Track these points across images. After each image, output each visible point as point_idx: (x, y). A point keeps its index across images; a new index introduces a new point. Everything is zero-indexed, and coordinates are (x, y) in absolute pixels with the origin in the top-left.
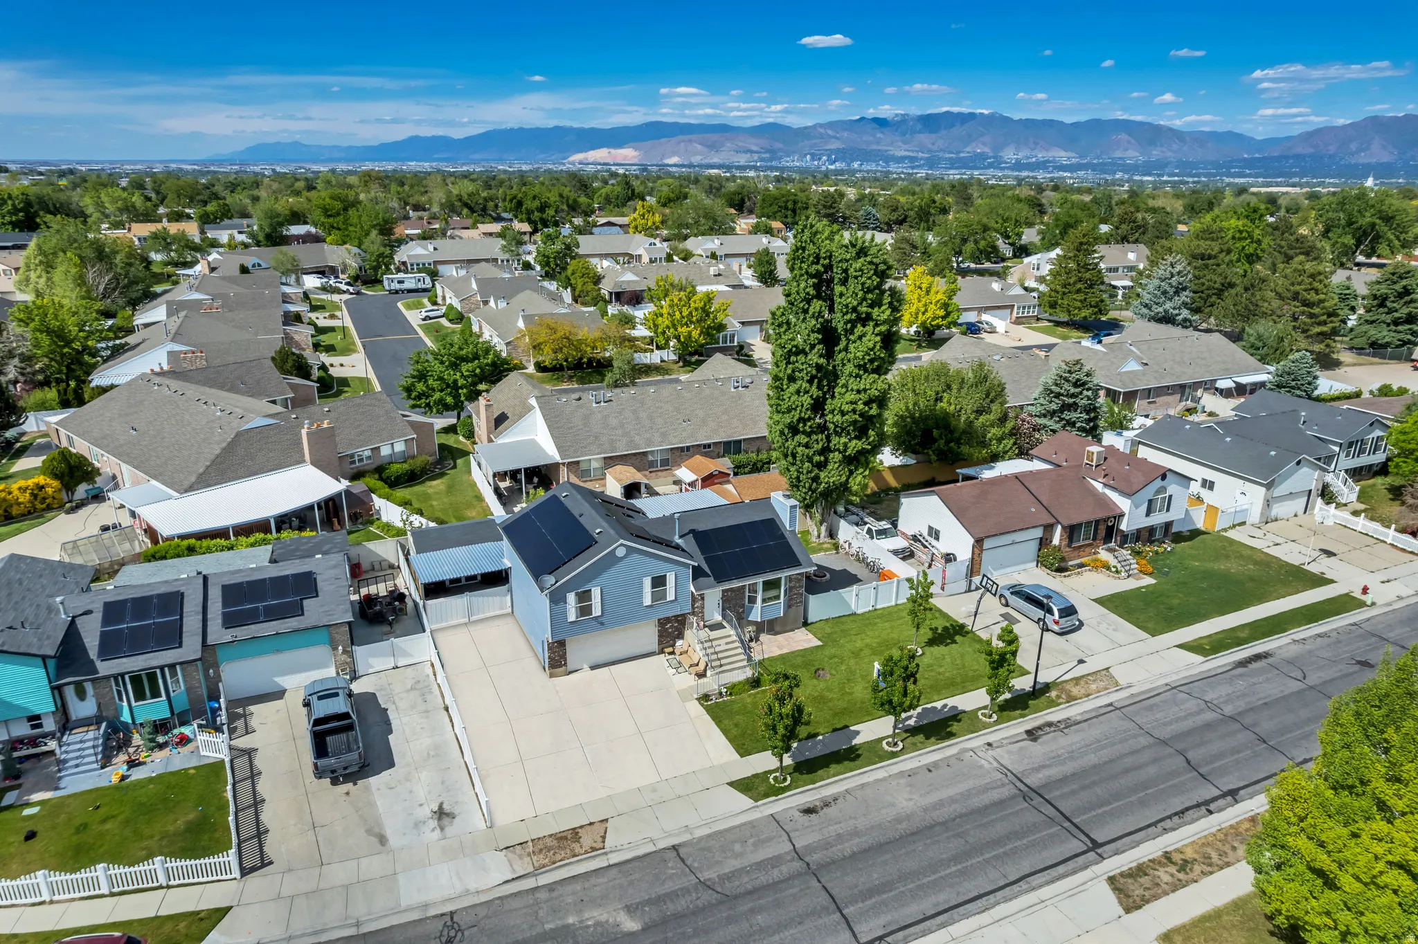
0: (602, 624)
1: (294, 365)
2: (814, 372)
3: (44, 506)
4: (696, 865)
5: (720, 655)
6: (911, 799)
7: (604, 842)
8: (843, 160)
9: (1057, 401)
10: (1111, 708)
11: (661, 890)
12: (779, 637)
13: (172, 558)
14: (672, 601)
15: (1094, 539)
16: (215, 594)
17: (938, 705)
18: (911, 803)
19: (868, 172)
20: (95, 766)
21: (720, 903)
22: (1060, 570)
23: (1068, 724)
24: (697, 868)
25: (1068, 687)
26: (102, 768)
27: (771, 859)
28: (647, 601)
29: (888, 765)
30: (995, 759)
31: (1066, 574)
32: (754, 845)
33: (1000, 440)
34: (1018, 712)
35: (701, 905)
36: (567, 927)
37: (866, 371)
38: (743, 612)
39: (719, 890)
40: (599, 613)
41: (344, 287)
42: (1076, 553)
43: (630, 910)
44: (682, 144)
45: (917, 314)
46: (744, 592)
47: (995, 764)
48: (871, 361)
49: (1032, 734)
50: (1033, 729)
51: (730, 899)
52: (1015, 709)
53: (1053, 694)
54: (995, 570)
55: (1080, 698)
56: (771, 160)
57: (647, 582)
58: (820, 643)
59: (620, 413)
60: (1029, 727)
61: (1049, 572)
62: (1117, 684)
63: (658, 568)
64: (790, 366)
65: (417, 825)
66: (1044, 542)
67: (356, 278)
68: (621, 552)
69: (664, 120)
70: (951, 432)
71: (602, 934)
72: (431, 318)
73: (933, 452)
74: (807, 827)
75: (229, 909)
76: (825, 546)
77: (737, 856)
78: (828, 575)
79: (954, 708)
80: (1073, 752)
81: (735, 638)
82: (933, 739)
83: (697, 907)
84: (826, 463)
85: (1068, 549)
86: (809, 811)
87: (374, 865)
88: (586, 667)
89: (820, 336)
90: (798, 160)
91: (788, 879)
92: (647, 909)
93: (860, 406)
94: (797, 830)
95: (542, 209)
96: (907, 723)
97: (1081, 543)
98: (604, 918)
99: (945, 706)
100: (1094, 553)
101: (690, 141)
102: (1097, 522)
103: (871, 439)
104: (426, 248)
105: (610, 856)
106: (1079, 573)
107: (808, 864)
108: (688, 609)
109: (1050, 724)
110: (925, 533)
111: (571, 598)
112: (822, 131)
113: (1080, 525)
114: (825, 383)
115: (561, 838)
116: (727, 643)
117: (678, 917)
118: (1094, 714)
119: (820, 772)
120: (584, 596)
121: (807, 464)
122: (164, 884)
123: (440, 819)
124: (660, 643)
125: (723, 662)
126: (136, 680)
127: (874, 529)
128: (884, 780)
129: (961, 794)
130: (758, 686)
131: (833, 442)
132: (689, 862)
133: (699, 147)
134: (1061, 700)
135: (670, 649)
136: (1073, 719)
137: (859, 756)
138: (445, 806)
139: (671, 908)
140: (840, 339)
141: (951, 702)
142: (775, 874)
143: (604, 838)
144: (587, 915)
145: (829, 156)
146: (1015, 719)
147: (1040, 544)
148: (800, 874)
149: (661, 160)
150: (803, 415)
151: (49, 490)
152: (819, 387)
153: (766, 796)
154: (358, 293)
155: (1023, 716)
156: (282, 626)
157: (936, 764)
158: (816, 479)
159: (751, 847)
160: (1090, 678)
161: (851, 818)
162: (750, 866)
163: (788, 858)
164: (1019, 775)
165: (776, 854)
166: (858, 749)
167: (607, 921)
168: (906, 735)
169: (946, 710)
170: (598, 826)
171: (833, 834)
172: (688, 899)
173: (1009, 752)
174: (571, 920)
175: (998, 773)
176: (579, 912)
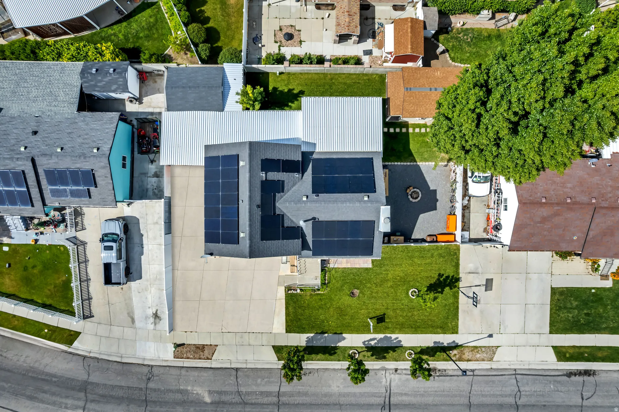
4: (240, 382)
6: (339, 387)
7: (212, 356)
10: (472, 373)
11: (224, 389)
17: (394, 336)
18: (338, 389)
21: (240, 403)
23: (442, 373)
24: (240, 384)
25: (466, 350)
27: (268, 392)
30: (391, 381)
32: (266, 382)
35: (233, 402)
36: (187, 390)
39: (243, 398)
43: (210, 392)
47: (388, 383)
51: (245, 404)
52: (427, 354)
53: (455, 352)
55: (464, 361)
58: (372, 266)
62: (492, 358)
65: (147, 318)
71: (197, 399)
75: (80, 333)
77: (257, 385)
78: (420, 197)
79: (401, 341)
80: (426, 392)
82: (374, 357)
83: (232, 402)
87: (128, 332)
91: (268, 404)
92: (215, 395)
96: (371, 342)
98: (200, 392)
99: (397, 338)
105: (212, 363)
107: (279, 401)
109: (433, 371)
115: (197, 348)
117: (224, 403)
119: (313, 356)
123: (155, 319)
128: (337, 371)
132: (239, 380)
134: (453, 358)
136: (446, 372)
137: (335, 353)
138: (158, 312)
139: (224, 398)
141: (401, 337)
142: (266, 400)
143: (213, 354)
144: (195, 388)
148: (274, 404)
159: (264, 383)
160: (483, 349)
161: (309, 385)
162: (259, 392)
163: (274, 395)
164: (392, 394)
165: (271, 391)
166: (338, 349)
167: (201, 394)
168: (364, 349)
169: (395, 341)
170: (213, 348)
171: (297, 391)
172: (231, 397)
173: (400, 379)
174: (189, 388)
175: (385, 389)
176: (193, 386)
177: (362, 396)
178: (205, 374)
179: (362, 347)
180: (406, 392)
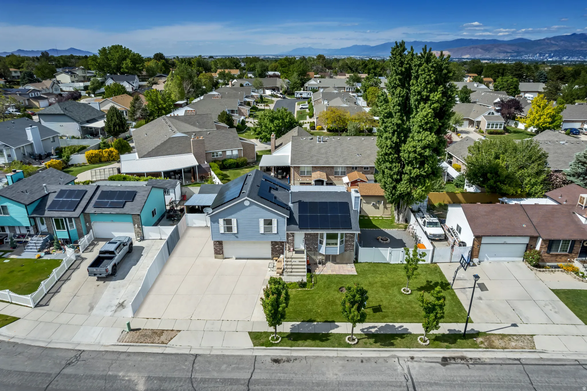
0: (237, 237)
1: (226, 119)
2: (396, 128)
3: (112, 159)
4: (197, 368)
5: (293, 267)
6: (336, 375)
7: (170, 341)
8: (558, 56)
9: (582, 167)
10: (518, 362)
11: (170, 375)
12: (337, 265)
13: (117, 180)
14: (275, 234)
15: (571, 252)
16: (98, 193)
17: (397, 325)
18: (335, 377)
19: (571, 61)
20: (36, 250)
22: (537, 266)
23: (477, 362)
24: (196, 370)
25: (493, 338)
26: (39, 252)
27: (233, 379)
28: (262, 231)
29: (341, 350)
30: (409, 369)
31: (541, 269)
32: (233, 369)
33: (533, 185)
34: (446, 344)
36: (116, 376)
37: (424, 129)
38: (317, 248)
39: (195, 385)
40: (236, 232)
41: (279, 95)
42: (553, 258)
43: (149, 379)
44: (472, 49)
45: (534, 120)
46: (318, 237)
47: (406, 371)
48: (426, 123)
49: (445, 361)
50: (449, 358)
52: (445, 341)
53: (480, 339)
54: (490, 257)
55: (497, 348)
56: (517, 56)
57: (262, 222)
58: (356, 274)
59: (328, 148)
60: (447, 355)
61: (529, 265)
62: (534, 347)
63: (269, 216)
64: (384, 124)
65: (109, 306)
66: (529, 247)
67: (285, 92)
68: (247, 203)
69: (465, 38)
70: (499, 176)
71: (125, 386)
72: (303, 109)
73: (487, 186)
74: (268, 369)
75: (19, 318)
76: (401, 226)
77: (220, 371)
78: (389, 240)
79: (407, 329)
80: (465, 382)
81: (305, 260)
82: (378, 344)
84: (401, 180)
85: (546, 254)
86: (276, 361)
87: (79, 319)
88: (234, 258)
89: (399, 108)
90: (532, 57)
92: (155, 382)
93: (419, 149)
94: (261, 369)
95: (375, 68)
96: (371, 330)
97: (559, 252)
98: (134, 378)
99: (401, 327)
100: (569, 261)
101: (476, 48)
102: (574, 242)
103: (426, 169)
104: (316, 81)
105: (167, 349)
106: (552, 271)
107: (249, 390)
108: (284, 239)
109: (463, 358)
110: (455, 228)
111: (221, 221)
112: (548, 41)
113: (559, 241)
114: (402, 135)
115: (155, 332)
116: (300, 262)
118: (500, 362)
119: (300, 342)
120: (228, 222)
121: (389, 179)
122: (10, 302)
123: (118, 307)
124: (272, 254)
125: (293, 270)
126: (57, 221)
127: (427, 221)
128: (332, 358)
129: (369, 382)
130: (304, 287)
131: (405, 169)
132: (195, 365)
133: (480, 50)
134: (482, 345)
135: (277, 258)
136: (482, 360)
137: (328, 340)
138: (125, 302)
139: (167, 386)
140: (413, 110)
141: (406, 325)
142: (228, 388)
143: (171, 339)
144: (129, 374)
145: (550, 54)
146: (442, 347)
147: (527, 248)
149: (461, 56)
150: (387, 151)
151: (114, 153)
152: (398, 137)
153: (262, 345)
154: (284, 98)
155: (447, 347)
156: (113, 211)
157: (369, 359)
158: (395, 188)
159: (230, 369)
160: (515, 337)
161: (294, 373)
162: (221, 379)
163: (242, 382)
164: (415, 384)
165: (238, 378)
166: (330, 336)
167: (134, 381)
168: (364, 336)
169: (400, 329)
170: (174, 333)
171: (277, 378)
172: (178, 384)
173: (421, 367)
174: (121, 374)
175: (403, 377)
176: (128, 371)
177: (373, 385)
178: (152, 359)
179: (360, 334)
180: (436, 382)
